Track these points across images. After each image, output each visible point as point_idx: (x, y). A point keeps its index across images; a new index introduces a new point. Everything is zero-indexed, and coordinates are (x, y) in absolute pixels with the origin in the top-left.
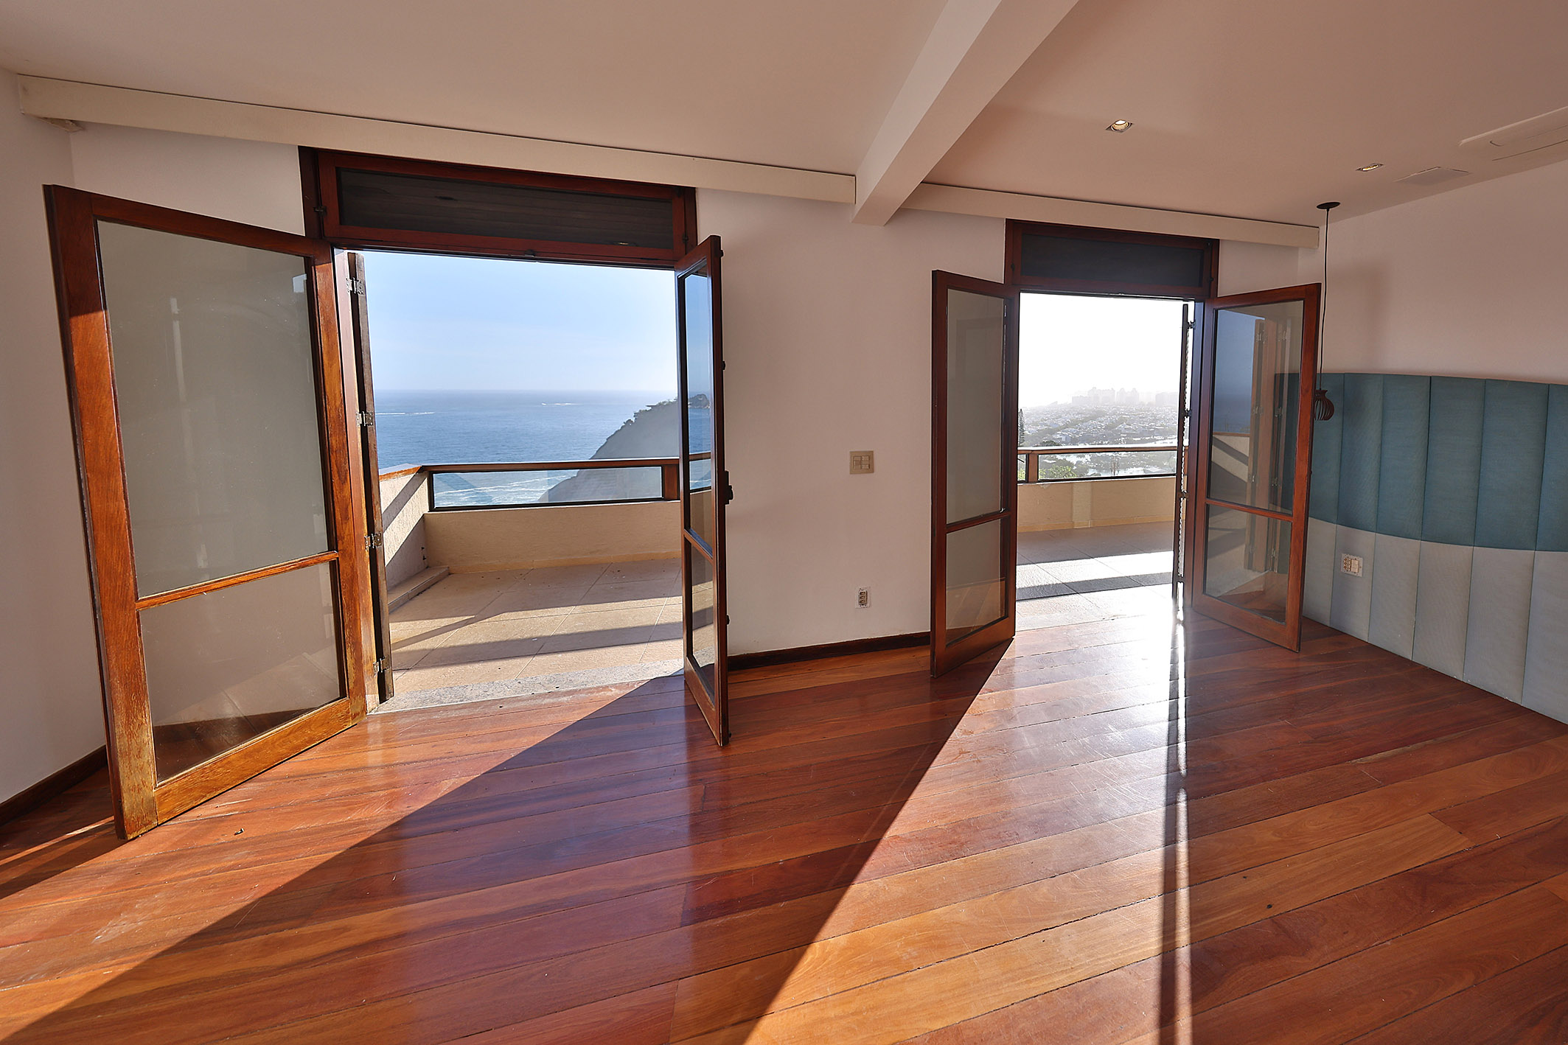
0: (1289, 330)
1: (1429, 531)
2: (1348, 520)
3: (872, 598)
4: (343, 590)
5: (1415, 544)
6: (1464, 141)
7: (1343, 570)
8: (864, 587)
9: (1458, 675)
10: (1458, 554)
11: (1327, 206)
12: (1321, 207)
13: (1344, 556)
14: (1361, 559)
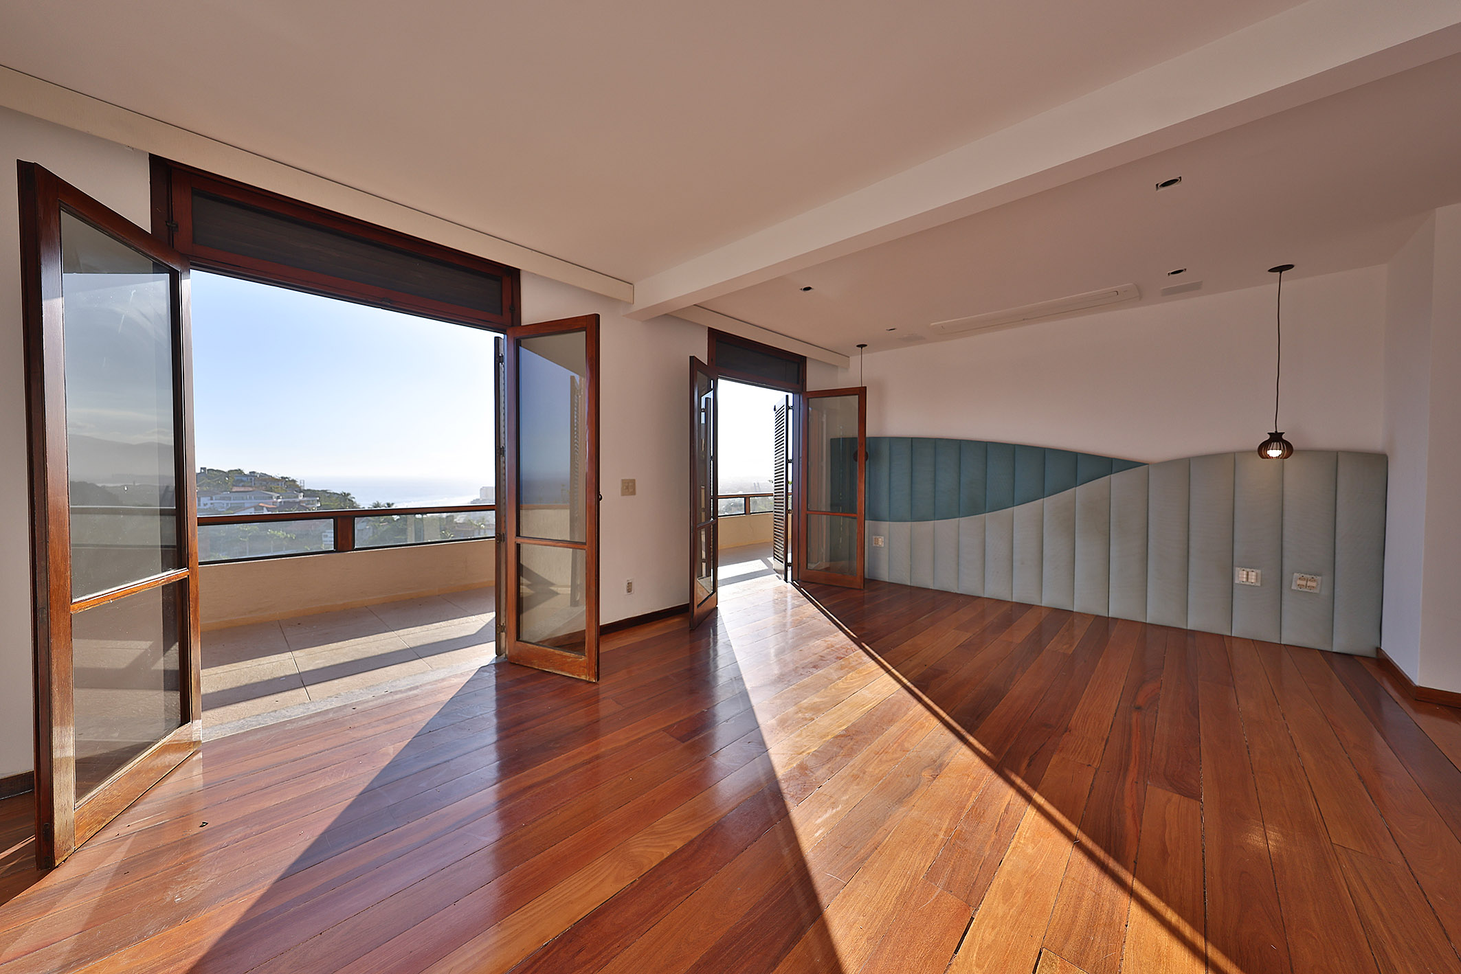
0: (825, 416)
1: (915, 517)
2: (876, 518)
3: (634, 587)
4: (191, 609)
5: (910, 523)
6: (932, 324)
7: (874, 545)
8: (630, 578)
9: (931, 587)
10: (928, 526)
11: (862, 346)
12: (858, 346)
13: (874, 537)
14: (883, 537)
